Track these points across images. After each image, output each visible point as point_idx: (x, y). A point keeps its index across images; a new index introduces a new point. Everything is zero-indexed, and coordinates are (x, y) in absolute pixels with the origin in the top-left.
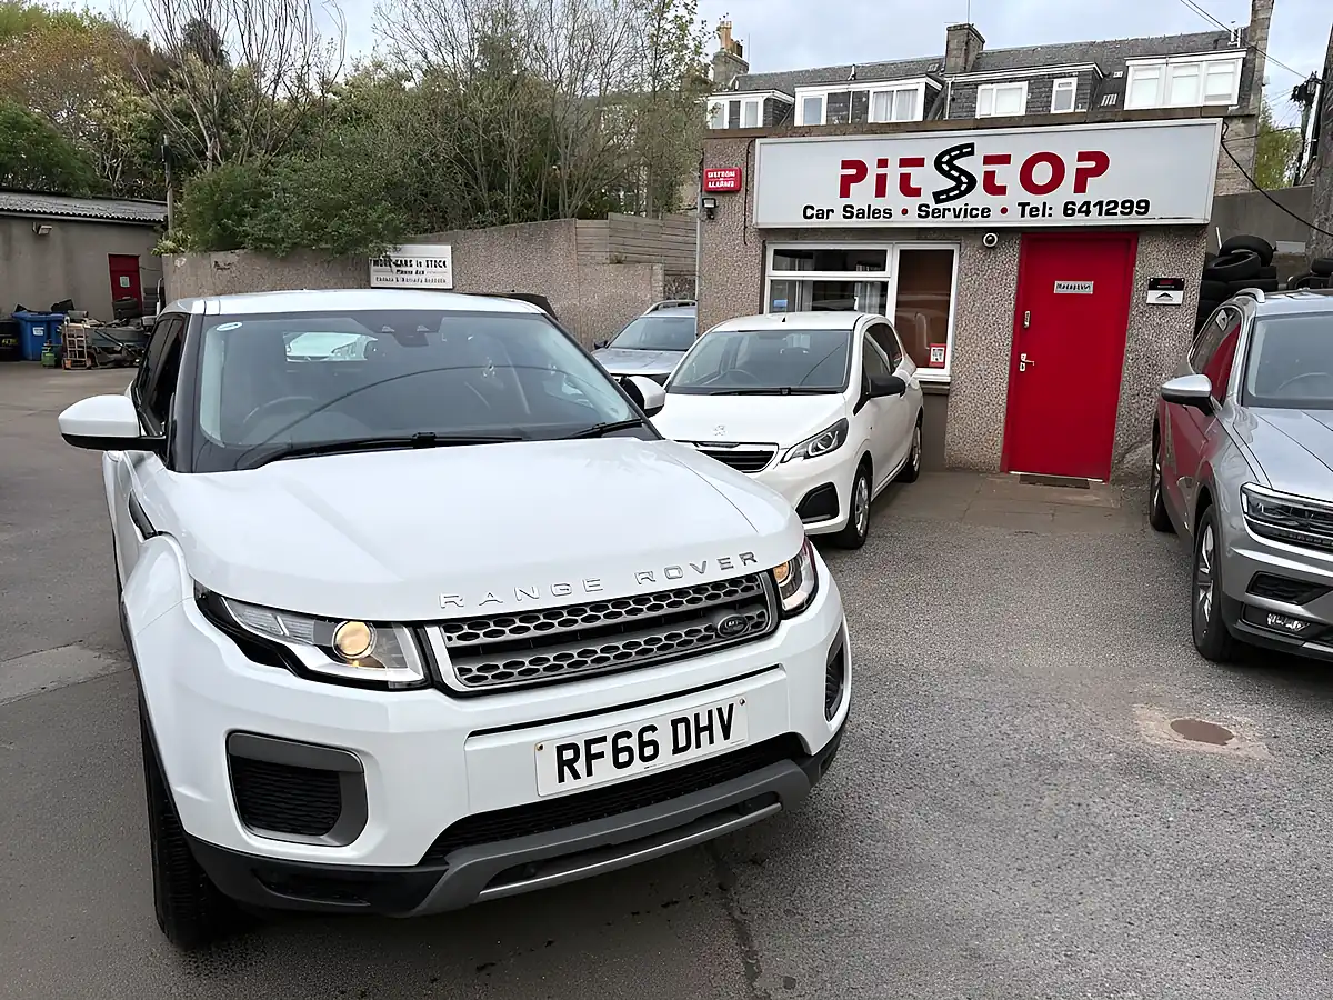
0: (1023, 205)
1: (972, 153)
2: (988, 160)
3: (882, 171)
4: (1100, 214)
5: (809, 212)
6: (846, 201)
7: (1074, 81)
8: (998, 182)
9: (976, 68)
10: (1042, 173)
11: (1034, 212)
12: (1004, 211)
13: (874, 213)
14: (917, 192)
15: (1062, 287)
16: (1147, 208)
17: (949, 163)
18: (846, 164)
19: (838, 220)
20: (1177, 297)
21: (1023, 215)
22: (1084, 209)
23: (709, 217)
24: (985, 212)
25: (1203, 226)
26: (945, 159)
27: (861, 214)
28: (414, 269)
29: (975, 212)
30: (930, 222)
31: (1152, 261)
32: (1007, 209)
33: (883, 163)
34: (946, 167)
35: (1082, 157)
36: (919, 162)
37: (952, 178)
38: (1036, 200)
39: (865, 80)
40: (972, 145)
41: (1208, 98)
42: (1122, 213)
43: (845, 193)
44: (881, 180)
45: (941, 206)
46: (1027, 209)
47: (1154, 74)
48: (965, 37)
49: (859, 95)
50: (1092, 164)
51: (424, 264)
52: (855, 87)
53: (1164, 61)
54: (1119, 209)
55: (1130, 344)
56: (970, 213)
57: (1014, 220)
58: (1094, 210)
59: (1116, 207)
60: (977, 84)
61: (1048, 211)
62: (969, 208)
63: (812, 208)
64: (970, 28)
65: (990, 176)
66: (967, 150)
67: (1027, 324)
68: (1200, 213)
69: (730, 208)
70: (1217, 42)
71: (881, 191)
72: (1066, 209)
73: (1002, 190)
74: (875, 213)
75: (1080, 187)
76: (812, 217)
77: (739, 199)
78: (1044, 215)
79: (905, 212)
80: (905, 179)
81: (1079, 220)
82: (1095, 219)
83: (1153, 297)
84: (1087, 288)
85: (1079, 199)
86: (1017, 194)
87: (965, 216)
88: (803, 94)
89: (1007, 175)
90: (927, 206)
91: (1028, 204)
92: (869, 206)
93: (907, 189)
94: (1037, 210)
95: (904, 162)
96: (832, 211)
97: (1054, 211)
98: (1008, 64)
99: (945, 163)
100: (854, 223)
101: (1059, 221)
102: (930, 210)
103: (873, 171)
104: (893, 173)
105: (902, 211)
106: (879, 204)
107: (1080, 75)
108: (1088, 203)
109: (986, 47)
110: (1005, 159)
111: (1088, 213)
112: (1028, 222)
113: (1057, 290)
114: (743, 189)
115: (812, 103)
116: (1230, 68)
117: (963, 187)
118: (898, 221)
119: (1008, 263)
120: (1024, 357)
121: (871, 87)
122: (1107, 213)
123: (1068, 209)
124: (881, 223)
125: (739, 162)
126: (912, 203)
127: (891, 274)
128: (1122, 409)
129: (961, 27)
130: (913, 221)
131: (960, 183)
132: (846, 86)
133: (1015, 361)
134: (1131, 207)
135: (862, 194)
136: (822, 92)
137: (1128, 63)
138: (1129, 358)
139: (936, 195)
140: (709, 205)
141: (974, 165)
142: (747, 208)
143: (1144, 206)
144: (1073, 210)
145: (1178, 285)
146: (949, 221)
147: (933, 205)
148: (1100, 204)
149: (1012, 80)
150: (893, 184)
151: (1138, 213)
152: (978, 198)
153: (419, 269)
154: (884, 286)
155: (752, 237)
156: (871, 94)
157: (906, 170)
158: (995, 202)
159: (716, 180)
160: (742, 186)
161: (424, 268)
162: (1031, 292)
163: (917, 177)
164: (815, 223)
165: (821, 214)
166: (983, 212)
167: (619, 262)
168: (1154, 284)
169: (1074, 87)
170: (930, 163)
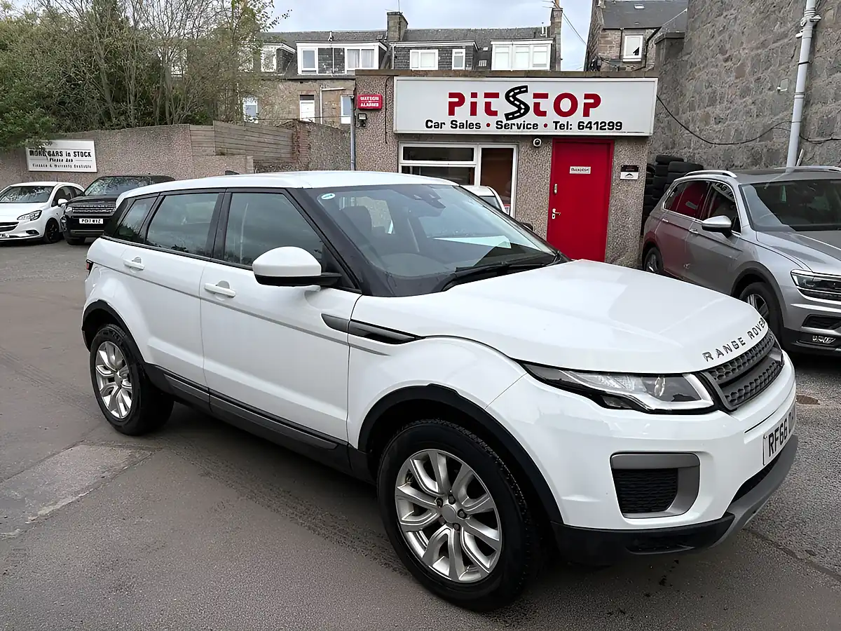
0: (556, 123)
1: (526, 91)
2: (536, 96)
3: (474, 100)
4: (597, 129)
5: (430, 124)
6: (452, 118)
7: (464, 51)
8: (542, 109)
9: (405, 39)
10: (566, 105)
11: (562, 127)
12: (546, 126)
13: (470, 125)
14: (495, 113)
15: (575, 170)
16: (621, 126)
17: (514, 96)
18: (452, 95)
19: (447, 129)
20: (635, 175)
21: (556, 128)
22: (589, 125)
23: (362, 125)
24: (535, 126)
25: (647, 137)
26: (511, 94)
27: (462, 126)
28: (64, 157)
29: (529, 126)
30: (503, 132)
31: (622, 156)
32: (547, 125)
33: (474, 95)
34: (511, 99)
35: (587, 96)
36: (496, 95)
37: (515, 105)
38: (563, 120)
39: (339, 41)
40: (526, 87)
41: (534, 65)
42: (608, 129)
43: (451, 112)
44: (474, 105)
45: (509, 122)
46: (558, 125)
47: (506, 50)
48: (397, 19)
49: (338, 50)
50: (592, 101)
51: (72, 154)
52: (335, 46)
53: (511, 43)
54: (607, 126)
55: (612, 202)
56: (526, 126)
57: (551, 131)
58: (594, 127)
59: (605, 125)
60: (411, 48)
61: (569, 127)
62: (526, 123)
63: (432, 122)
64: (401, 14)
65: (537, 105)
66: (523, 89)
67: (556, 191)
68: (646, 129)
69: (375, 121)
70: (534, 34)
71: (473, 112)
72: (579, 126)
73: (544, 114)
74: (471, 126)
75: (586, 114)
76: (431, 127)
77: (382, 114)
78: (567, 129)
79: (488, 125)
80: (488, 105)
81: (586, 132)
82: (595, 132)
83: (624, 175)
84: (587, 170)
85: (586, 120)
86: (552, 116)
87: (524, 128)
88: (302, 48)
90: (502, 122)
91: (559, 122)
92: (467, 121)
93: (489, 111)
94: (564, 125)
95: (487, 95)
96: (444, 124)
97: (573, 126)
98: (425, 38)
99: (511, 97)
100: (458, 131)
101: (575, 132)
102: (503, 124)
103: (468, 100)
104: (481, 102)
105: (487, 124)
106: (473, 120)
107: (467, 48)
108: (590, 123)
109: (409, 27)
110: (545, 96)
111: (591, 128)
112: (559, 132)
113: (571, 172)
114: (384, 108)
115: (308, 54)
116: (544, 49)
117: (522, 111)
118: (484, 130)
119: (546, 155)
120: (554, 210)
121: (347, 46)
122: (601, 129)
123: (580, 126)
124: (474, 132)
125: (380, 90)
126: (493, 120)
127: (476, 163)
128: (609, 239)
129: (396, 14)
130: (493, 130)
131: (520, 109)
132: (330, 44)
133: (550, 213)
134: (613, 126)
135: (462, 113)
136: (314, 47)
137: (492, 43)
138: (612, 210)
139: (507, 115)
140: (362, 118)
141: (527, 98)
142: (389, 121)
143: (619, 125)
144: (583, 126)
145: (636, 169)
146: (514, 131)
147: (505, 121)
148: (597, 123)
149: (429, 48)
150: (481, 108)
151: (616, 129)
152: (531, 117)
153: (69, 158)
154: (472, 170)
155: (390, 139)
156: (346, 51)
157: (488, 100)
158: (540, 120)
159: (365, 102)
160: (385, 106)
161: (72, 157)
162: (559, 173)
163: (495, 104)
164: (433, 131)
165: (438, 125)
166: (534, 126)
167: (223, 154)
168: (624, 168)
169: (464, 54)
170: (502, 96)
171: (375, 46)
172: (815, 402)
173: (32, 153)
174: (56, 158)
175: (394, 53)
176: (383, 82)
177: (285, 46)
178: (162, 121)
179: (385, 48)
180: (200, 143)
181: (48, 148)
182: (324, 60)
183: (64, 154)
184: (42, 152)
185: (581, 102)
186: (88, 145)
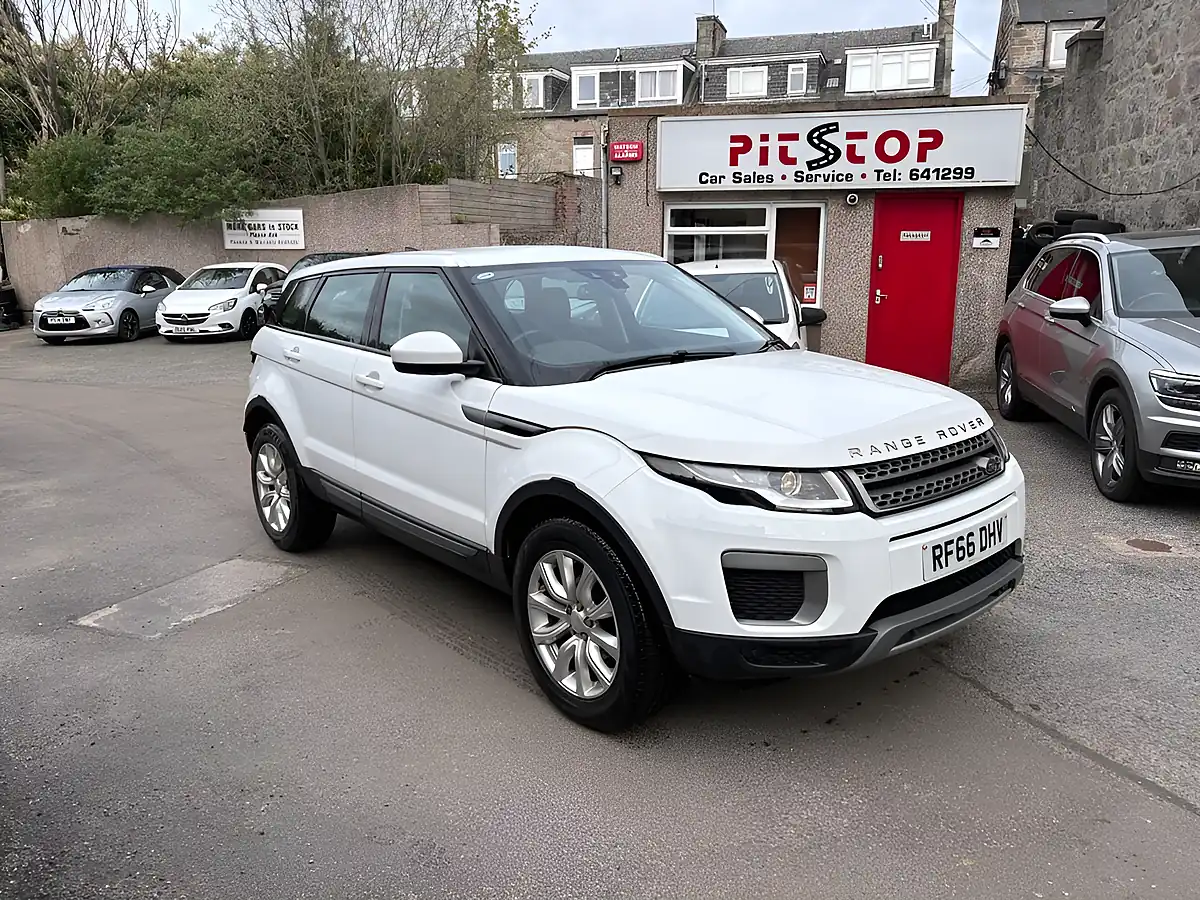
0: (879, 172)
1: (837, 130)
2: (850, 136)
3: (764, 144)
4: (937, 179)
5: (704, 178)
6: (735, 169)
7: (805, 66)
8: (858, 153)
9: (722, 54)
10: (892, 147)
11: (887, 177)
12: (864, 176)
13: (758, 178)
14: (793, 161)
15: (906, 236)
16: (973, 173)
17: (819, 138)
18: (734, 139)
19: (728, 184)
20: (995, 242)
21: (878, 179)
22: (926, 174)
23: (616, 183)
24: (849, 177)
25: (1013, 187)
26: (815, 135)
27: (748, 179)
28: (267, 231)
29: (840, 178)
30: (804, 186)
31: (975, 215)
32: (867, 175)
33: (765, 138)
34: (816, 141)
35: (923, 134)
36: (795, 137)
37: (822, 149)
38: (888, 168)
39: (630, 61)
40: (836, 124)
41: (911, 81)
42: (954, 178)
43: (734, 162)
44: (764, 152)
45: (813, 172)
46: (882, 174)
47: (868, 61)
48: (712, 26)
49: (626, 74)
50: (930, 140)
51: (276, 227)
52: (622, 68)
53: (875, 50)
54: (952, 175)
55: (961, 280)
56: (837, 178)
57: (872, 183)
58: (933, 176)
59: (949, 173)
60: (726, 67)
61: (897, 177)
62: (836, 174)
63: (707, 175)
64: (716, 19)
65: (851, 149)
66: (833, 128)
67: (880, 266)
68: (1012, 178)
69: (634, 177)
70: (914, 35)
71: (764, 161)
72: (911, 175)
73: (861, 160)
74: (760, 179)
75: (922, 158)
76: (707, 182)
77: (642, 167)
78: (894, 180)
79: (784, 177)
80: (783, 151)
81: (922, 183)
82: (934, 183)
83: (977, 242)
84: (925, 236)
85: (922, 167)
86: (873, 162)
87: (833, 180)
88: (577, 73)
89: (866, 148)
90: (802, 173)
91: (882, 171)
92: (754, 173)
93: (785, 158)
94: (890, 175)
95: (782, 137)
96: (724, 177)
97: (902, 176)
98: (749, 50)
99: (816, 138)
100: (742, 186)
101: (905, 183)
102: (805, 176)
103: (757, 144)
104: (774, 146)
105: (782, 177)
106: (763, 171)
107: (810, 62)
108: (928, 170)
109: (728, 36)
110: (863, 135)
111: (928, 177)
112: (883, 185)
113: (903, 239)
115: (586, 81)
116: (926, 57)
117: (831, 157)
118: (778, 185)
119: (866, 215)
120: (878, 292)
121: (638, 68)
122: (943, 178)
123: (914, 175)
124: (764, 186)
125: (640, 137)
126: (790, 170)
127: (770, 228)
128: (957, 331)
129: (709, 18)
130: (791, 184)
131: (827, 154)
132: (615, 66)
133: (872, 296)
134: (961, 173)
135: (749, 163)
136: (594, 71)
137: (847, 52)
138: (961, 291)
139: (809, 164)
140: (616, 172)
141: (838, 140)
142: (650, 176)
143: (971, 172)
144: (917, 175)
145: (996, 233)
146: (820, 185)
147: (807, 172)
148: (937, 170)
149: (754, 65)
150: (774, 155)
151: (966, 177)
152: (842, 165)
153: (273, 232)
154: (764, 237)
155: (652, 199)
156: (637, 74)
157: (784, 143)
158: (856, 169)
159: (622, 152)
160: (645, 156)
161: (277, 231)
162: (884, 241)
163: (793, 150)
164: (709, 187)
165: (714, 180)
166: (847, 177)
167: (460, 222)
168: (978, 233)
169: (805, 72)
170: (803, 137)
171: (678, 66)
172: (1167, 549)
173: (229, 226)
174: (257, 232)
175: (704, 73)
176: (643, 125)
177: (556, 72)
178: (387, 179)
179: (693, 68)
180: (430, 209)
181: (248, 220)
182: (608, 88)
183: (267, 227)
184: (242, 226)
185: (915, 141)
186: (295, 215)
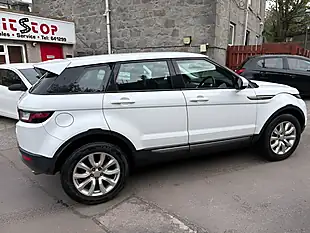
1: (28, 21)
2: (32, 24)
3: (4, 22)
8: (36, 30)
14: (15, 30)
15: (48, 57)
26: (21, 21)
30: (20, 39)
33: (4, 20)
34: (22, 24)
35: (52, 26)
36: (15, 21)
37: (24, 27)
40: (28, 19)
44: (4, 25)
45: (23, 34)
50: (54, 29)
57: (40, 40)
65: (33, 28)
71: (5, 28)
73: (37, 32)
74: (5, 35)
75: (53, 34)
80: (11, 26)
81: (54, 41)
86: (40, 33)
89: (37, 28)
93: (12, 28)
95: (10, 20)
101: (50, 41)
103: (1, 22)
104: (8, 23)
110: (36, 24)
117: (28, 30)
118: (11, 37)
126: (15, 33)
127: (6, 53)
130: (16, 38)
139: (21, 31)
141: (28, 24)
146: (25, 39)
150: (8, 26)
154: (4, 56)
157: (11, 23)
163: (15, 25)
168: (67, 56)
170: (18, 21)
185: (51, 28)
